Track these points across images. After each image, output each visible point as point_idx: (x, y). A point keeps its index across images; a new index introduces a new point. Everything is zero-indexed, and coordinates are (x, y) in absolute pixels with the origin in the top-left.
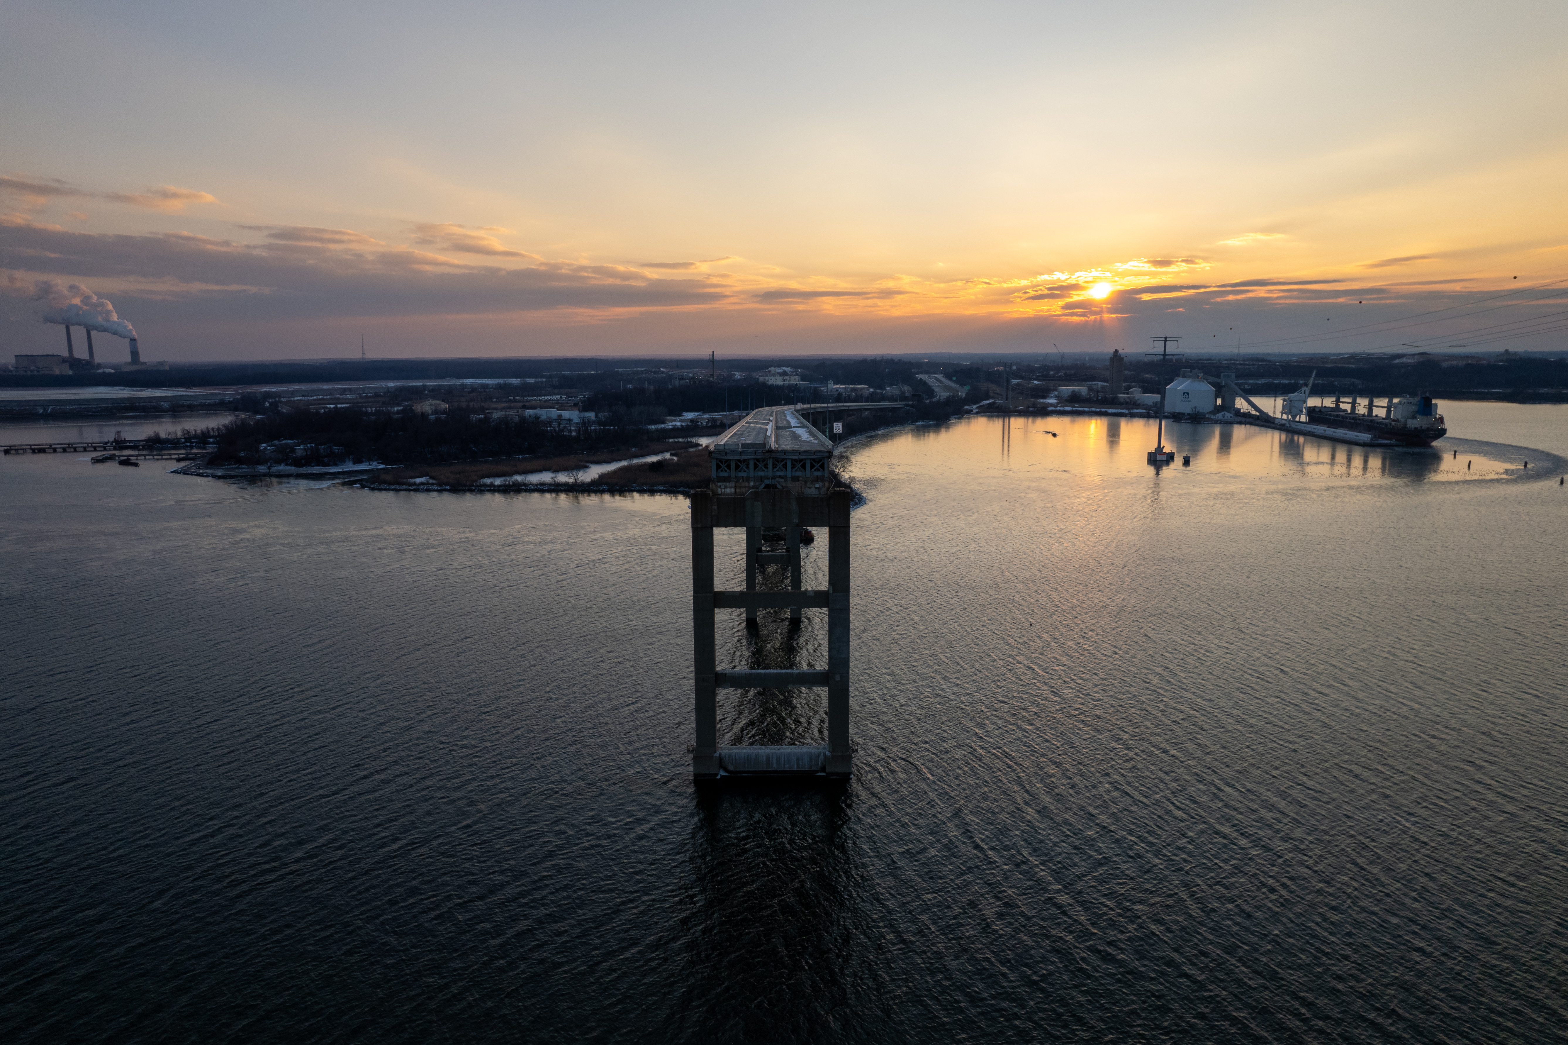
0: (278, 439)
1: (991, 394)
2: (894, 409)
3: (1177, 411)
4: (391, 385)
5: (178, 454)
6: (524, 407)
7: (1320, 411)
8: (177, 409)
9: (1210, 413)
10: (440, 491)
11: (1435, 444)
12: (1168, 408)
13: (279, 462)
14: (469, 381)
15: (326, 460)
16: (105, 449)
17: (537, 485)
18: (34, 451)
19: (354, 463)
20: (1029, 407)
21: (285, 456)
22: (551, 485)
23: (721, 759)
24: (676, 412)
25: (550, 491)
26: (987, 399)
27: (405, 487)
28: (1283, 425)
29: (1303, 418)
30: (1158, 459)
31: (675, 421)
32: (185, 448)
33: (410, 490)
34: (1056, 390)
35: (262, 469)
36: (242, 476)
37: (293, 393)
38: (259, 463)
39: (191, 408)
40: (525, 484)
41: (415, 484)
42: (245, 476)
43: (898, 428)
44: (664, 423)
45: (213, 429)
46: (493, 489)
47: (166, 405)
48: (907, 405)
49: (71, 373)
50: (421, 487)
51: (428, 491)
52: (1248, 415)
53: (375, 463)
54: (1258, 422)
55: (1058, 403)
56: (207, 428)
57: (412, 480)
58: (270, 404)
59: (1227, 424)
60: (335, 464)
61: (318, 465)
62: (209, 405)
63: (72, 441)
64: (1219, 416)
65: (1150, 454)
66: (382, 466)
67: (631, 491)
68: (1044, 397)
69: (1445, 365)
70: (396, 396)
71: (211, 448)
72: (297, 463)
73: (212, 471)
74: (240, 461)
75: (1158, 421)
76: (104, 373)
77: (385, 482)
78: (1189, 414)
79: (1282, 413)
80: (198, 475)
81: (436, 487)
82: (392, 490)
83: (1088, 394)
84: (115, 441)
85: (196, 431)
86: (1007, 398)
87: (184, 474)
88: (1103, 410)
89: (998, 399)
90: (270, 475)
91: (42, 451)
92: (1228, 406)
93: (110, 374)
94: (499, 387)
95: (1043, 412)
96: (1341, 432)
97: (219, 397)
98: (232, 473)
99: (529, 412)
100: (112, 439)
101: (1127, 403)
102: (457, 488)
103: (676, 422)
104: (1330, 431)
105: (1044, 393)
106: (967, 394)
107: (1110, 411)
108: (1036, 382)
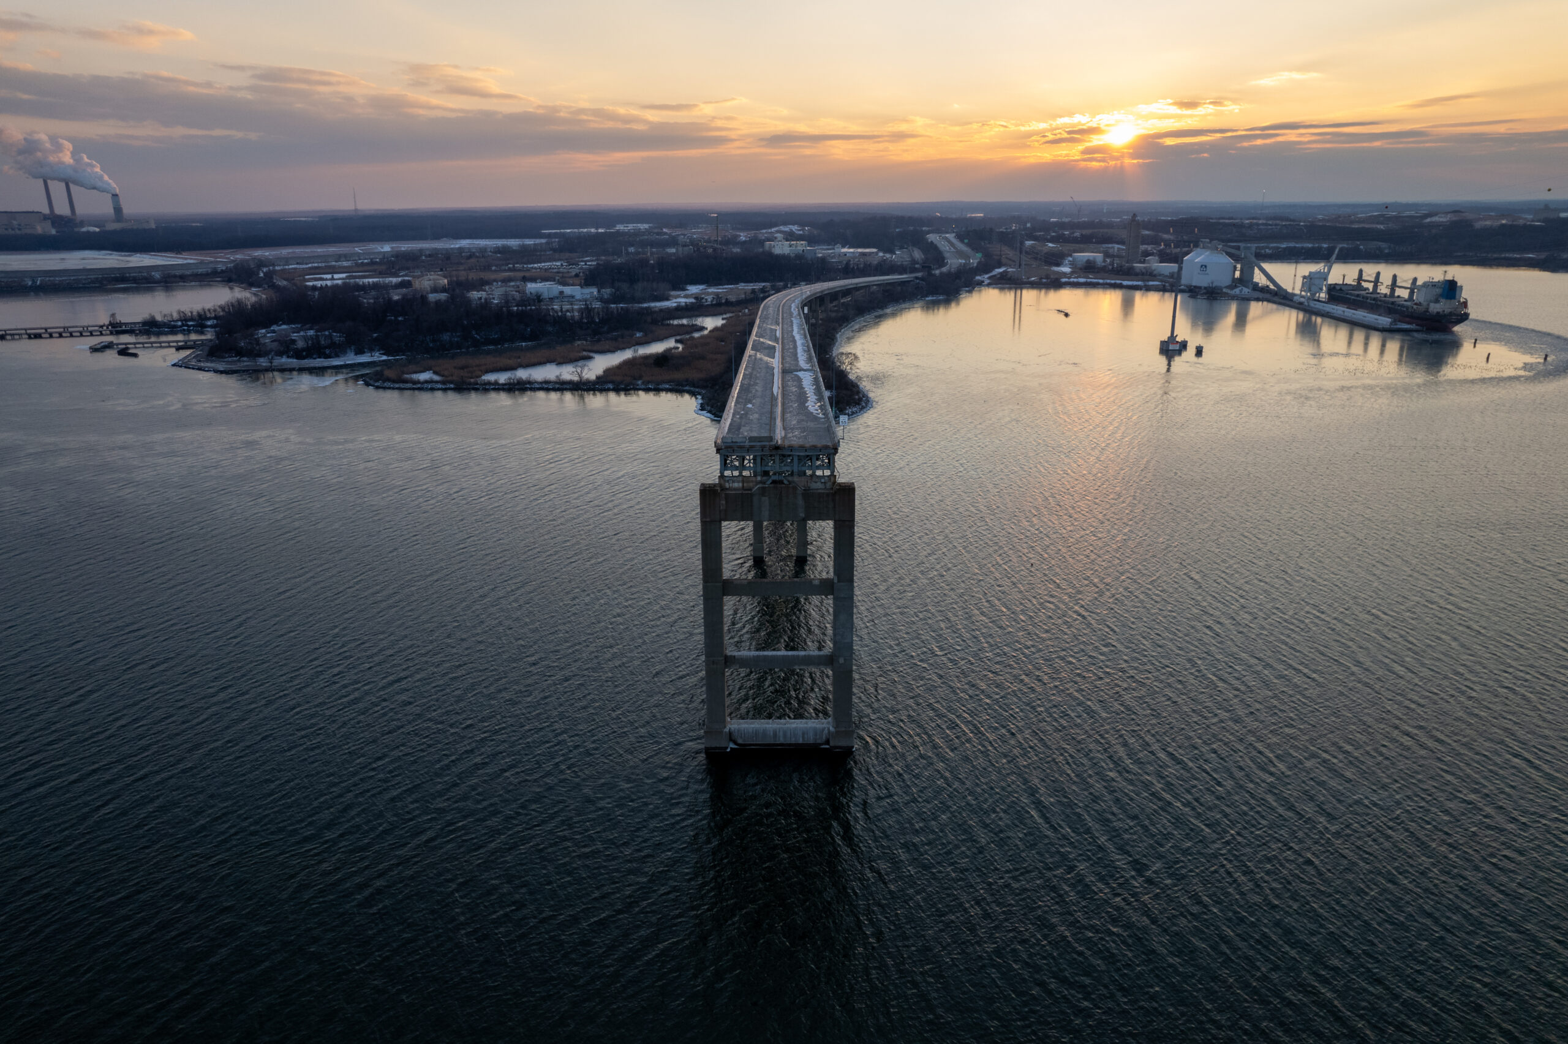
0: (276, 323)
1: (1004, 260)
2: (903, 283)
3: (1194, 284)
4: (387, 248)
5: (177, 342)
6: (525, 279)
7: (1341, 289)
8: (170, 281)
9: (1227, 287)
10: (445, 390)
11: (1457, 329)
12: (1185, 280)
13: (280, 354)
14: (465, 243)
15: (327, 351)
16: (101, 334)
17: (541, 383)
18: (30, 337)
19: (356, 354)
20: (1041, 278)
21: (286, 348)
22: (556, 383)
23: (730, 733)
24: (679, 285)
25: (555, 390)
26: (999, 267)
27: (409, 385)
28: (1301, 303)
29: (1323, 295)
30: (1170, 348)
31: (678, 296)
32: (183, 332)
33: (414, 389)
34: (1071, 256)
35: (263, 362)
36: (244, 371)
37: (287, 260)
38: (260, 355)
39: (183, 278)
40: (530, 382)
41: (418, 382)
42: (248, 371)
43: (907, 305)
44: (667, 299)
45: (209, 310)
46: (497, 387)
47: (157, 275)
48: (917, 278)
49: (53, 232)
50: (425, 386)
51: (432, 389)
52: (1265, 290)
53: (377, 354)
54: (1276, 299)
55: (1072, 273)
56: (204, 309)
57: (415, 377)
58: (265, 274)
59: (1244, 300)
60: (337, 356)
61: (320, 357)
62: (201, 275)
63: (67, 325)
64: (1237, 291)
65: (1162, 343)
66: (384, 358)
67: (636, 389)
68: (1058, 265)
69: (1478, 225)
70: (391, 264)
71: (209, 335)
72: (299, 355)
73: (212, 365)
74: (240, 353)
75: (1173, 294)
76: (88, 232)
77: (389, 380)
78: (1205, 288)
79: (1301, 291)
80: (200, 369)
81: (440, 386)
82: (397, 388)
83: (1104, 261)
84: (111, 324)
85: (192, 313)
86: (1020, 265)
87: (186, 367)
88: (1118, 282)
89: (1010, 266)
90: (270, 369)
91: (38, 336)
92: (1245, 280)
93: (95, 233)
94: (498, 250)
95: (1055, 284)
96: (1360, 315)
97: (212, 266)
98: (234, 367)
99: (532, 287)
100: (107, 323)
101: (1143, 274)
102: (463, 387)
103: (679, 299)
104: (1349, 313)
105: (1056, 259)
106: (979, 263)
107: (1125, 283)
108: (1050, 245)
